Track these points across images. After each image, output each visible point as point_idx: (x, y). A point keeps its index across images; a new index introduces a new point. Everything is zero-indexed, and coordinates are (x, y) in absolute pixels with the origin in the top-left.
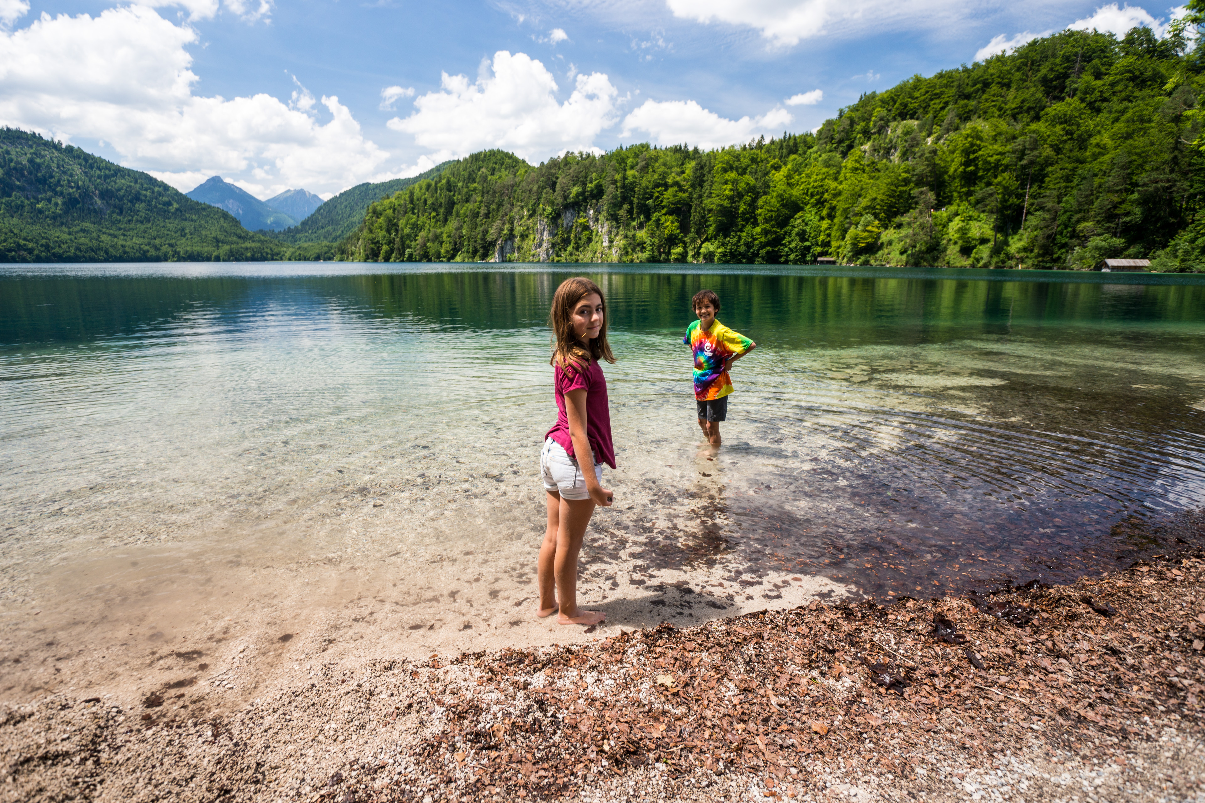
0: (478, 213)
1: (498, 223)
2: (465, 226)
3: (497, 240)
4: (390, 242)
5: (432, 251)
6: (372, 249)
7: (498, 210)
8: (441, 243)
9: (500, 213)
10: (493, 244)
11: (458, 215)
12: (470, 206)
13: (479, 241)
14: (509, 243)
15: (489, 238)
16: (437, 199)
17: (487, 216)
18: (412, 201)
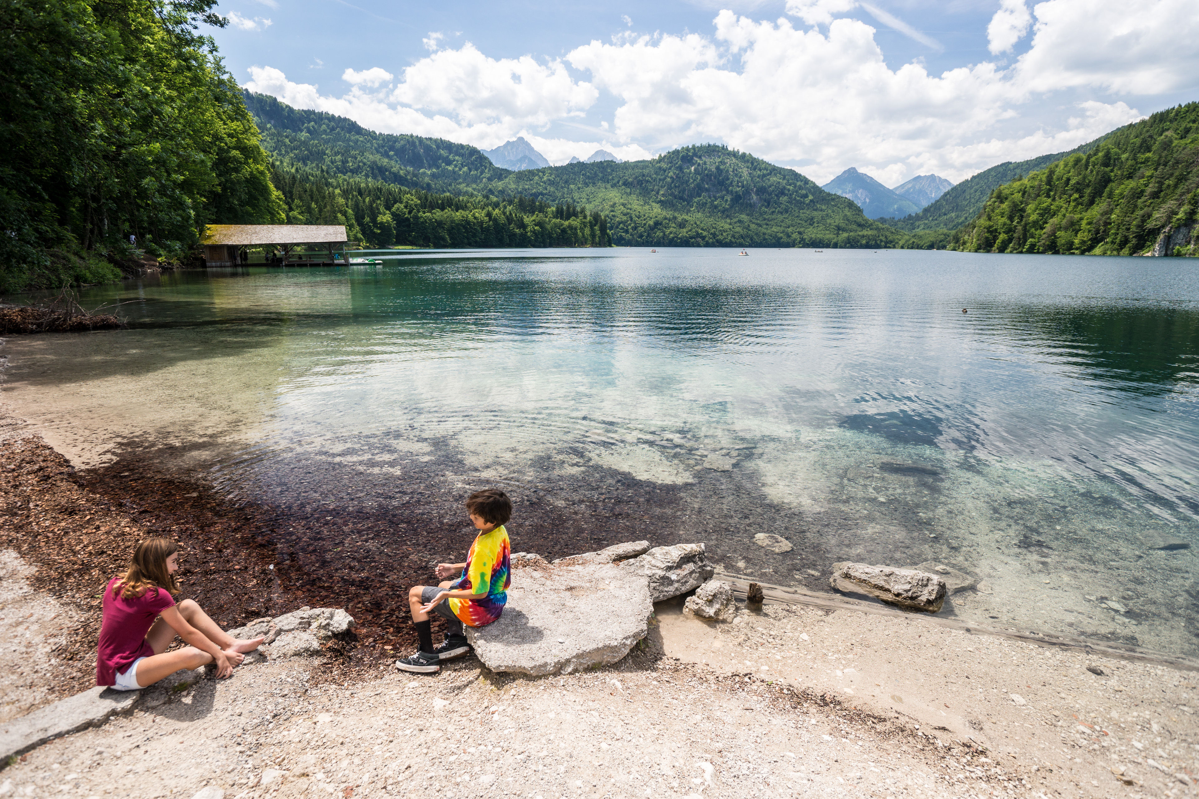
0: (1142, 191)
1: (1171, 204)
2: (1117, 211)
3: (1163, 226)
4: (1010, 230)
5: (1061, 242)
6: (987, 238)
7: (1176, 186)
8: (1077, 232)
9: (1179, 191)
10: (1154, 232)
11: (1110, 196)
12: (1132, 184)
13: (1133, 228)
14: (1183, 230)
15: (1150, 225)
16: (1084, 178)
17: (1155, 195)
18: (1049, 182)
